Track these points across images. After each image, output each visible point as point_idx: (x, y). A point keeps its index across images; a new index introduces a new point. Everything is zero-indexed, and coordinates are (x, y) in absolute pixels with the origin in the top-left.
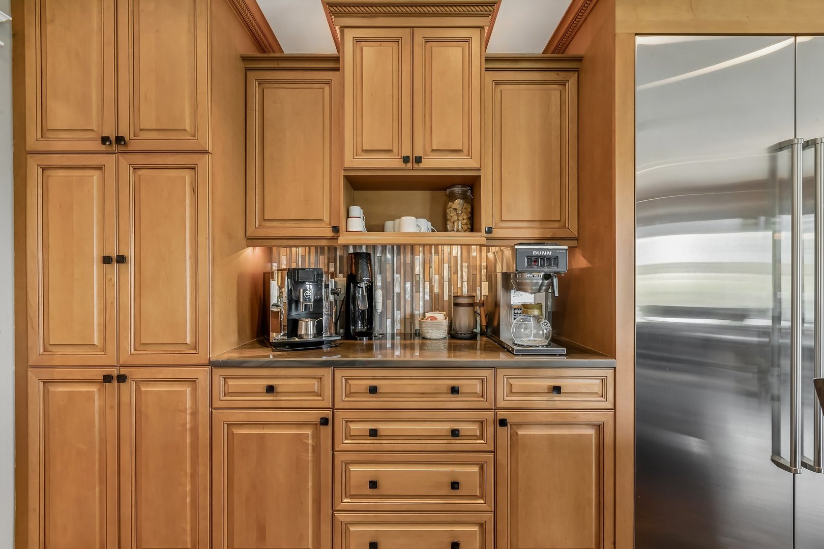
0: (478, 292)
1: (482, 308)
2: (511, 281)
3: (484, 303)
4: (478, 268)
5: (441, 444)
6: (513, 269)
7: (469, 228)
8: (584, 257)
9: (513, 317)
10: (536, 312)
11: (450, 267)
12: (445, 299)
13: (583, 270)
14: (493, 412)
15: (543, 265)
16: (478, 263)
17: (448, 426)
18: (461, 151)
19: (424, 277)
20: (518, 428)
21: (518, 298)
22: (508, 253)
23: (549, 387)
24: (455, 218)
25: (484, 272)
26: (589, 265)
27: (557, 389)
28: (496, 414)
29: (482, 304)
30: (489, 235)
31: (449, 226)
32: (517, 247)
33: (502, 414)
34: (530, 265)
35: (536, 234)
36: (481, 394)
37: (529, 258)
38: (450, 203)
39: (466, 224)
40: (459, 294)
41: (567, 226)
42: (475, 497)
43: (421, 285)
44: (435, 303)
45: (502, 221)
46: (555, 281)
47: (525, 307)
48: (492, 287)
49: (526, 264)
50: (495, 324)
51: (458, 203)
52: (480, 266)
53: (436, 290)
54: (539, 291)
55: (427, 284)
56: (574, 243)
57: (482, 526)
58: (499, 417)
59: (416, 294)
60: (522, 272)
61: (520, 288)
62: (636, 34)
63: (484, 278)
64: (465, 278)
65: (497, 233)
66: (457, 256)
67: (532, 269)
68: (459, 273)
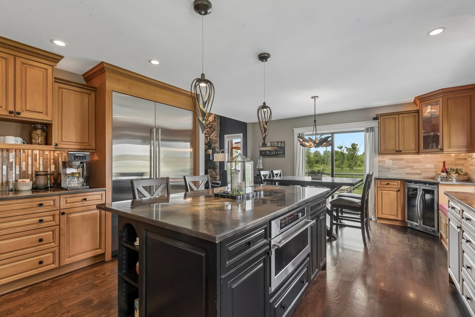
0: (49, 170)
1: (52, 176)
2: (66, 165)
3: (52, 174)
4: (49, 159)
5: (34, 226)
6: (67, 160)
7: (45, 143)
8: (97, 156)
9: (67, 178)
10: (77, 175)
11: (32, 159)
12: (29, 173)
13: (97, 160)
14: (59, 211)
15: (80, 159)
16: (49, 157)
17: (38, 219)
18: (43, 113)
19: (15, 163)
20: (70, 215)
21: (69, 171)
22: (65, 154)
23: (82, 199)
24: (37, 138)
25: (52, 161)
26: (99, 159)
27: (85, 199)
28: (60, 211)
29: (51, 174)
30: (56, 147)
31: (34, 141)
32: (69, 152)
33: (62, 211)
34: (75, 159)
35: (78, 147)
36: (53, 205)
37: (74, 156)
38: (34, 131)
39: (43, 141)
40: (38, 170)
41: (91, 145)
42: (51, 243)
43: (14, 167)
44: (23, 175)
45: (62, 141)
46: (85, 164)
47: (73, 174)
48: (57, 167)
49: (73, 159)
50: (59, 182)
51: (39, 132)
52: (50, 158)
53: (24, 169)
54: (79, 168)
55: (18, 167)
56: (94, 151)
57: (53, 253)
58: (61, 212)
59: (10, 172)
60: (71, 161)
61: (71, 167)
62: (112, 91)
63: (52, 163)
64: (41, 163)
65: (59, 146)
66: (37, 154)
67: (75, 160)
68: (38, 161)
